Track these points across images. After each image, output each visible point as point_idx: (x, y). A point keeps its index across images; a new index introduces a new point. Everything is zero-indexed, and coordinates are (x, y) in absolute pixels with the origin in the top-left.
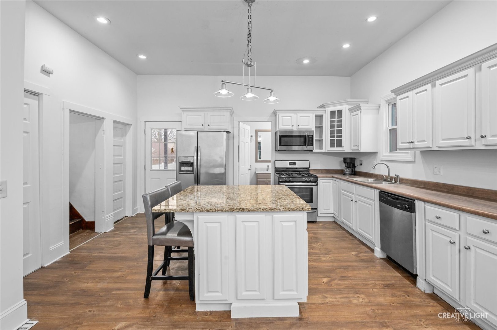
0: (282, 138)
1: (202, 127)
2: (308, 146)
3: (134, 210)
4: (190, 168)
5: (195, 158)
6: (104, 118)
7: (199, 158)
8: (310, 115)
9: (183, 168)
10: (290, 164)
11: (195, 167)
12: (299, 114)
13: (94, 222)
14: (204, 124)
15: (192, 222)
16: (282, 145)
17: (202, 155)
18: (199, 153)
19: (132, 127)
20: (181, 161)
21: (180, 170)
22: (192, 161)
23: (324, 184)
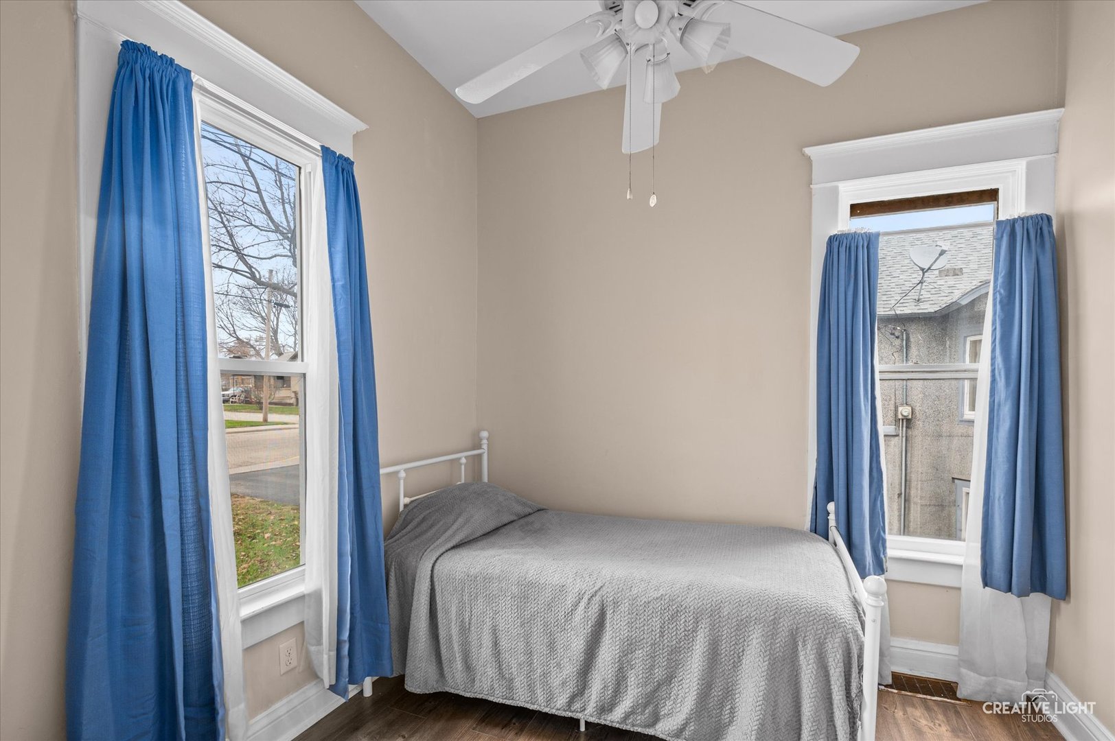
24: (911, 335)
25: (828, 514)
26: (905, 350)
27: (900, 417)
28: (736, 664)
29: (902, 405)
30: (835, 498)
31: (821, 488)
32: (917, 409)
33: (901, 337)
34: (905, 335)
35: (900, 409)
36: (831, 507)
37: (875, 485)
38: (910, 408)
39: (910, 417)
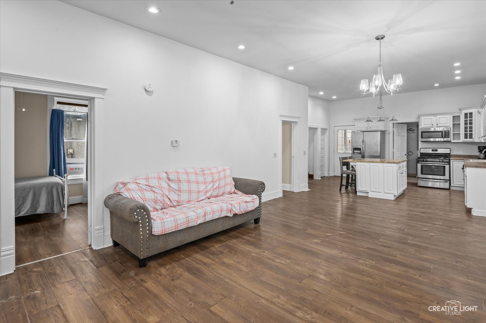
0: (423, 133)
1: (367, 129)
2: (445, 138)
3: (329, 174)
4: (359, 152)
5: (362, 146)
6: (318, 128)
7: (364, 146)
8: (448, 116)
9: (355, 151)
10: (433, 150)
11: (362, 151)
12: (438, 117)
13: (313, 175)
14: (367, 127)
15: (355, 165)
16: (423, 137)
17: (366, 144)
18: (364, 143)
19: (328, 130)
20: (354, 147)
21: (354, 152)
22: (360, 148)
23: (457, 164)
24: (72, 123)
25: (53, 172)
26: (70, 128)
27: (69, 153)
28: (40, 195)
29: (69, 149)
30: (55, 168)
31: (52, 166)
32: (75, 150)
33: (68, 123)
34: (70, 122)
35: (69, 150)
36: (54, 170)
37: (64, 163)
38: (72, 150)
39: (73, 153)
